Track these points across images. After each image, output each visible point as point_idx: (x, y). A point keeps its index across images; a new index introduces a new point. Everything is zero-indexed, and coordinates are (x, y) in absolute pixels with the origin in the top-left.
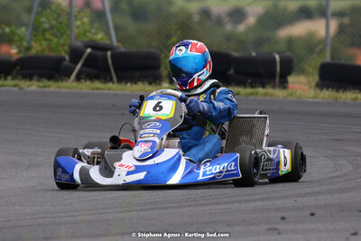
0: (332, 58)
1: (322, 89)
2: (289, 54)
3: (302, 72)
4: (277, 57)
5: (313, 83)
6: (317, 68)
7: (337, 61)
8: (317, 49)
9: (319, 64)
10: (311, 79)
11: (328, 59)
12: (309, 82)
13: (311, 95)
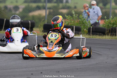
0: (47, 23)
1: (44, 33)
2: (33, 21)
3: (38, 27)
4: (30, 22)
5: (41, 31)
6: (43, 26)
7: (49, 24)
8: (43, 20)
9: (43, 24)
10: (41, 29)
11: (46, 23)
12: (40, 30)
13: (41, 34)
